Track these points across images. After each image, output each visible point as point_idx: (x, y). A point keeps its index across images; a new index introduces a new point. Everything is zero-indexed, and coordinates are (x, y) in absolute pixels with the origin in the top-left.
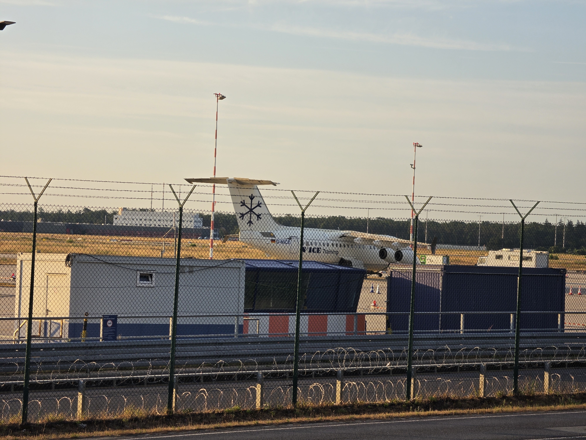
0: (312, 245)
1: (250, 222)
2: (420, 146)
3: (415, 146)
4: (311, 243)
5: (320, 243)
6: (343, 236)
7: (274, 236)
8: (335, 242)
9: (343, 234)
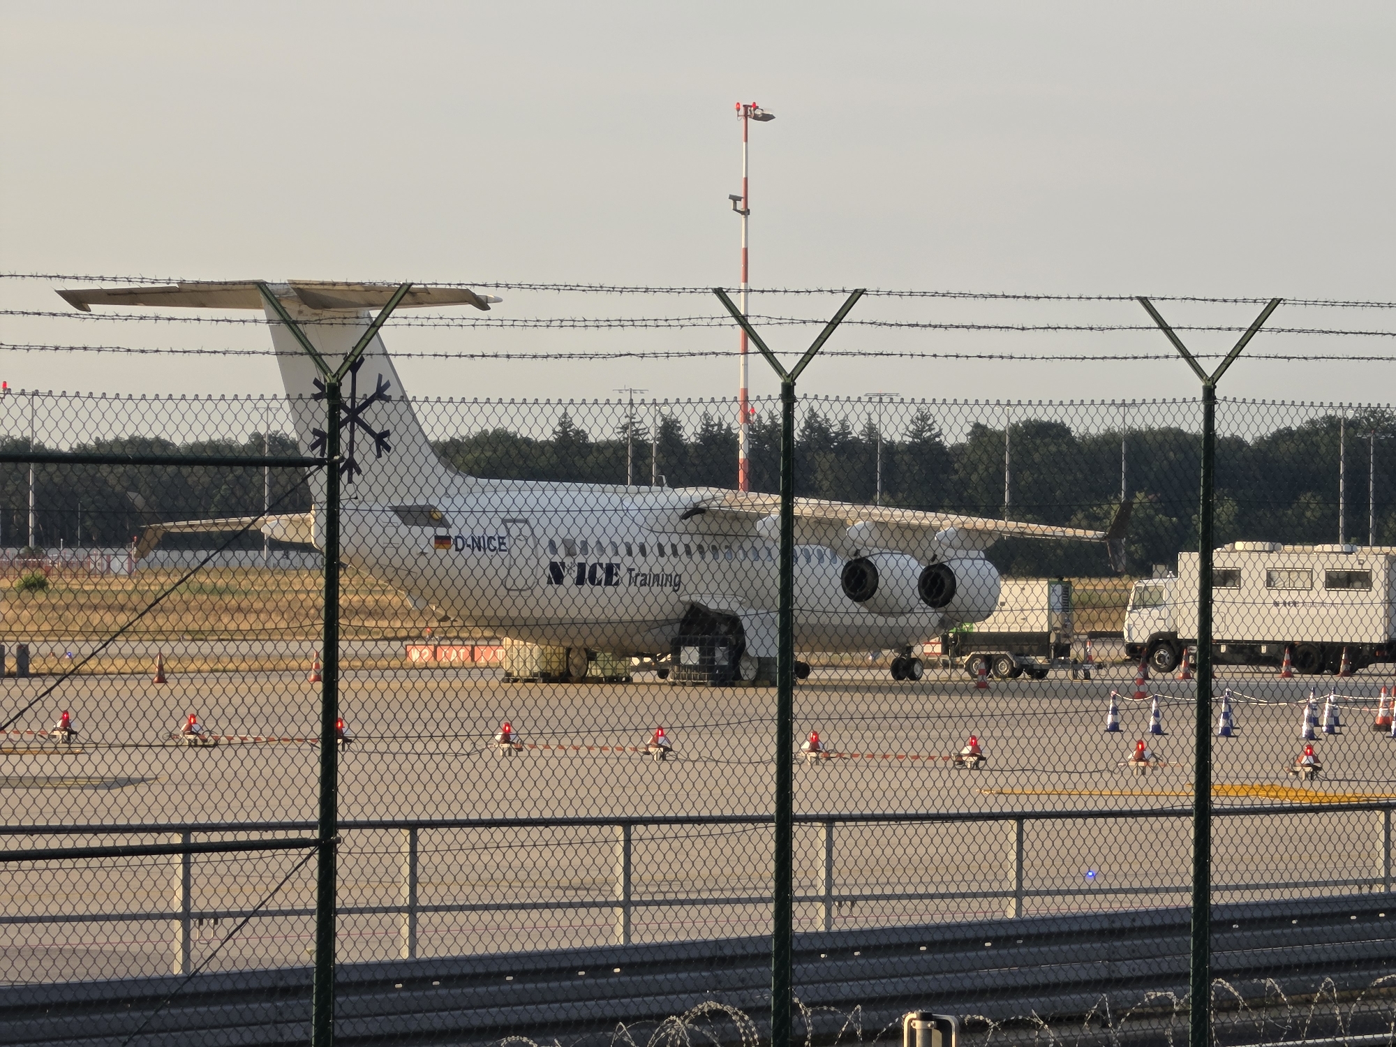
0: (585, 552)
1: (350, 467)
2: (767, 118)
3: (746, 116)
4: (583, 545)
5: (615, 546)
6: (697, 511)
7: (442, 522)
8: (665, 537)
9: (695, 501)
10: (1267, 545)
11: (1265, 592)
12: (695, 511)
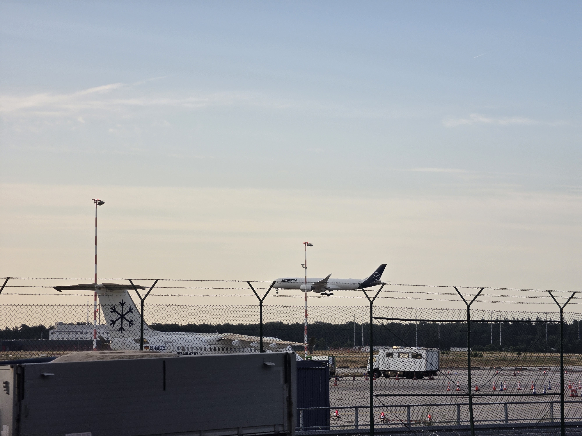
0: (188, 350)
1: (121, 329)
2: (311, 245)
3: (306, 245)
4: (187, 348)
5: (197, 348)
6: (221, 339)
7: (147, 342)
8: (212, 346)
9: (221, 337)
10: (399, 347)
11: (398, 358)
12: (221, 340)
